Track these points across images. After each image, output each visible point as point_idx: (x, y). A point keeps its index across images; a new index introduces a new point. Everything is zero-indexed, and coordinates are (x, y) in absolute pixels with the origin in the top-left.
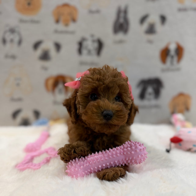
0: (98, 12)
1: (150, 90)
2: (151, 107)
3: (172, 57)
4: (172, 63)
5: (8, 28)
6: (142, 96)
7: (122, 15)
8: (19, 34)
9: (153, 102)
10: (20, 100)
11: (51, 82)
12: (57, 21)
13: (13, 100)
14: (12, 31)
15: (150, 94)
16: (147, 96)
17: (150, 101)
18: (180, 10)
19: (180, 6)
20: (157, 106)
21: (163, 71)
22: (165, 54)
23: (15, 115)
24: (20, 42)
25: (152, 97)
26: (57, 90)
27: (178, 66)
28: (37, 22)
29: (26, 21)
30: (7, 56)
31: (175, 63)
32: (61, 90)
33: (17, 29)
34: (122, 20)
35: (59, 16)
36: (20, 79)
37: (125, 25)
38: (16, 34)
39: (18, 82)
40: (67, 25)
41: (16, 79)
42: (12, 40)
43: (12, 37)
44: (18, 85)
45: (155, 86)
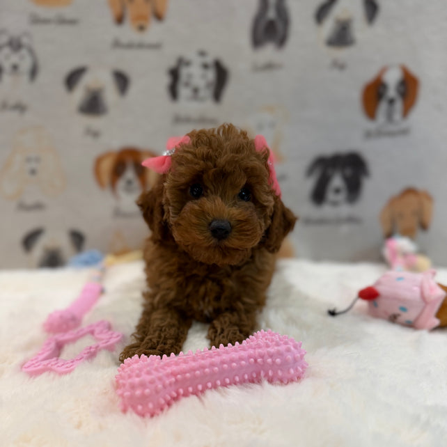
1: (337, 181)
2: (339, 221)
3: (391, 102)
4: (390, 117)
5: (5, 39)
6: (319, 196)
8: (31, 51)
9: (345, 210)
10: (38, 207)
12: (120, 20)
13: (23, 207)
14: (15, 45)
15: (337, 191)
16: (331, 196)
17: (336, 207)
20: (351, 220)
21: (368, 135)
22: (374, 94)
23: (29, 241)
24: (34, 72)
25: (342, 197)
26: (121, 184)
27: (404, 124)
28: (73, 22)
29: (46, 21)
30: (5, 106)
31: (397, 116)
32: (129, 182)
33: (25, 40)
34: (271, 14)
35: (123, 8)
36: (38, 160)
37: (280, 26)
38: (24, 52)
39: (33, 165)
40: (142, 28)
41: (28, 160)
42: (15, 67)
43: (15, 59)
44: (33, 172)
45: (349, 172)
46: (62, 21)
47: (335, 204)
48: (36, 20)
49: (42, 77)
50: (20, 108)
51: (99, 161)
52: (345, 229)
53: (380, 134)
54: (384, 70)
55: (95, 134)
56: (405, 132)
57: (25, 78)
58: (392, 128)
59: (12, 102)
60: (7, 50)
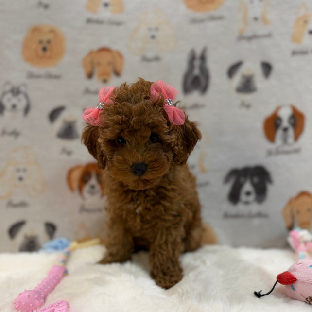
0: (157, 59)
1: (248, 187)
2: (250, 216)
3: (285, 130)
4: (285, 140)
5: (8, 88)
7: (197, 63)
8: (26, 96)
9: (255, 208)
10: (23, 204)
11: (77, 175)
12: (90, 76)
14: (16, 92)
15: (248, 194)
16: (243, 197)
18: (294, 53)
19: (295, 46)
20: (260, 215)
21: (270, 153)
22: (272, 125)
24: (27, 110)
25: (252, 198)
26: (87, 188)
27: (296, 146)
28: (57, 77)
29: (38, 77)
30: (4, 132)
31: (291, 139)
32: (93, 187)
33: (23, 89)
34: (197, 72)
35: (93, 68)
36: (25, 170)
37: (203, 80)
38: (21, 96)
39: (21, 174)
40: (105, 81)
41: (18, 170)
42: (14, 106)
43: (14, 101)
44: (21, 179)
45: (256, 180)
46: (50, 76)
47: (247, 203)
48: (31, 76)
49: (33, 113)
50: (15, 134)
51: (70, 172)
52: (256, 222)
53: (278, 152)
54: (278, 109)
55: (69, 153)
56: (297, 151)
57: (21, 113)
58: (287, 148)
59: (9, 130)
60: (9, 95)
